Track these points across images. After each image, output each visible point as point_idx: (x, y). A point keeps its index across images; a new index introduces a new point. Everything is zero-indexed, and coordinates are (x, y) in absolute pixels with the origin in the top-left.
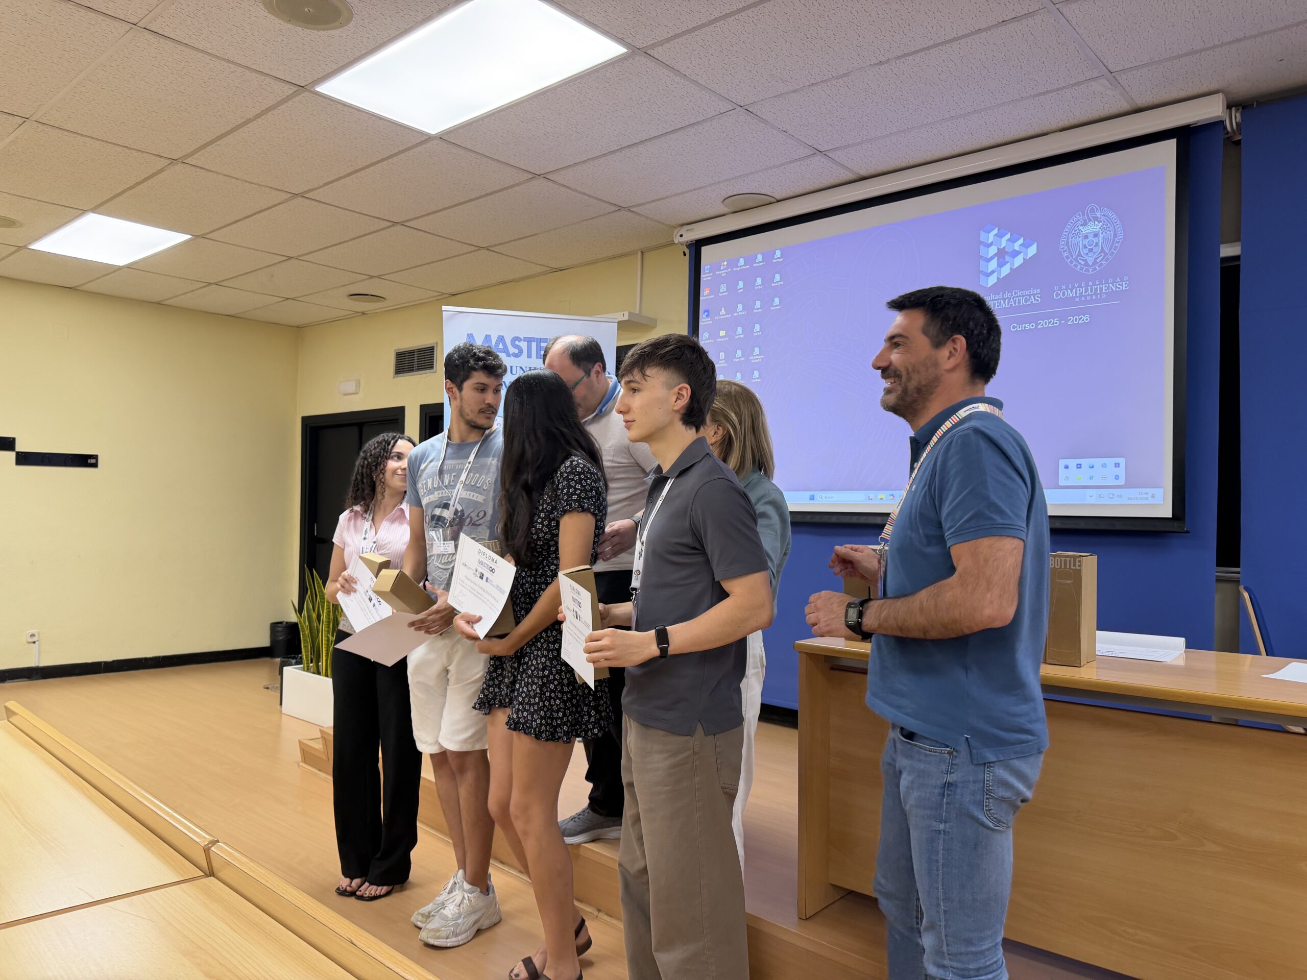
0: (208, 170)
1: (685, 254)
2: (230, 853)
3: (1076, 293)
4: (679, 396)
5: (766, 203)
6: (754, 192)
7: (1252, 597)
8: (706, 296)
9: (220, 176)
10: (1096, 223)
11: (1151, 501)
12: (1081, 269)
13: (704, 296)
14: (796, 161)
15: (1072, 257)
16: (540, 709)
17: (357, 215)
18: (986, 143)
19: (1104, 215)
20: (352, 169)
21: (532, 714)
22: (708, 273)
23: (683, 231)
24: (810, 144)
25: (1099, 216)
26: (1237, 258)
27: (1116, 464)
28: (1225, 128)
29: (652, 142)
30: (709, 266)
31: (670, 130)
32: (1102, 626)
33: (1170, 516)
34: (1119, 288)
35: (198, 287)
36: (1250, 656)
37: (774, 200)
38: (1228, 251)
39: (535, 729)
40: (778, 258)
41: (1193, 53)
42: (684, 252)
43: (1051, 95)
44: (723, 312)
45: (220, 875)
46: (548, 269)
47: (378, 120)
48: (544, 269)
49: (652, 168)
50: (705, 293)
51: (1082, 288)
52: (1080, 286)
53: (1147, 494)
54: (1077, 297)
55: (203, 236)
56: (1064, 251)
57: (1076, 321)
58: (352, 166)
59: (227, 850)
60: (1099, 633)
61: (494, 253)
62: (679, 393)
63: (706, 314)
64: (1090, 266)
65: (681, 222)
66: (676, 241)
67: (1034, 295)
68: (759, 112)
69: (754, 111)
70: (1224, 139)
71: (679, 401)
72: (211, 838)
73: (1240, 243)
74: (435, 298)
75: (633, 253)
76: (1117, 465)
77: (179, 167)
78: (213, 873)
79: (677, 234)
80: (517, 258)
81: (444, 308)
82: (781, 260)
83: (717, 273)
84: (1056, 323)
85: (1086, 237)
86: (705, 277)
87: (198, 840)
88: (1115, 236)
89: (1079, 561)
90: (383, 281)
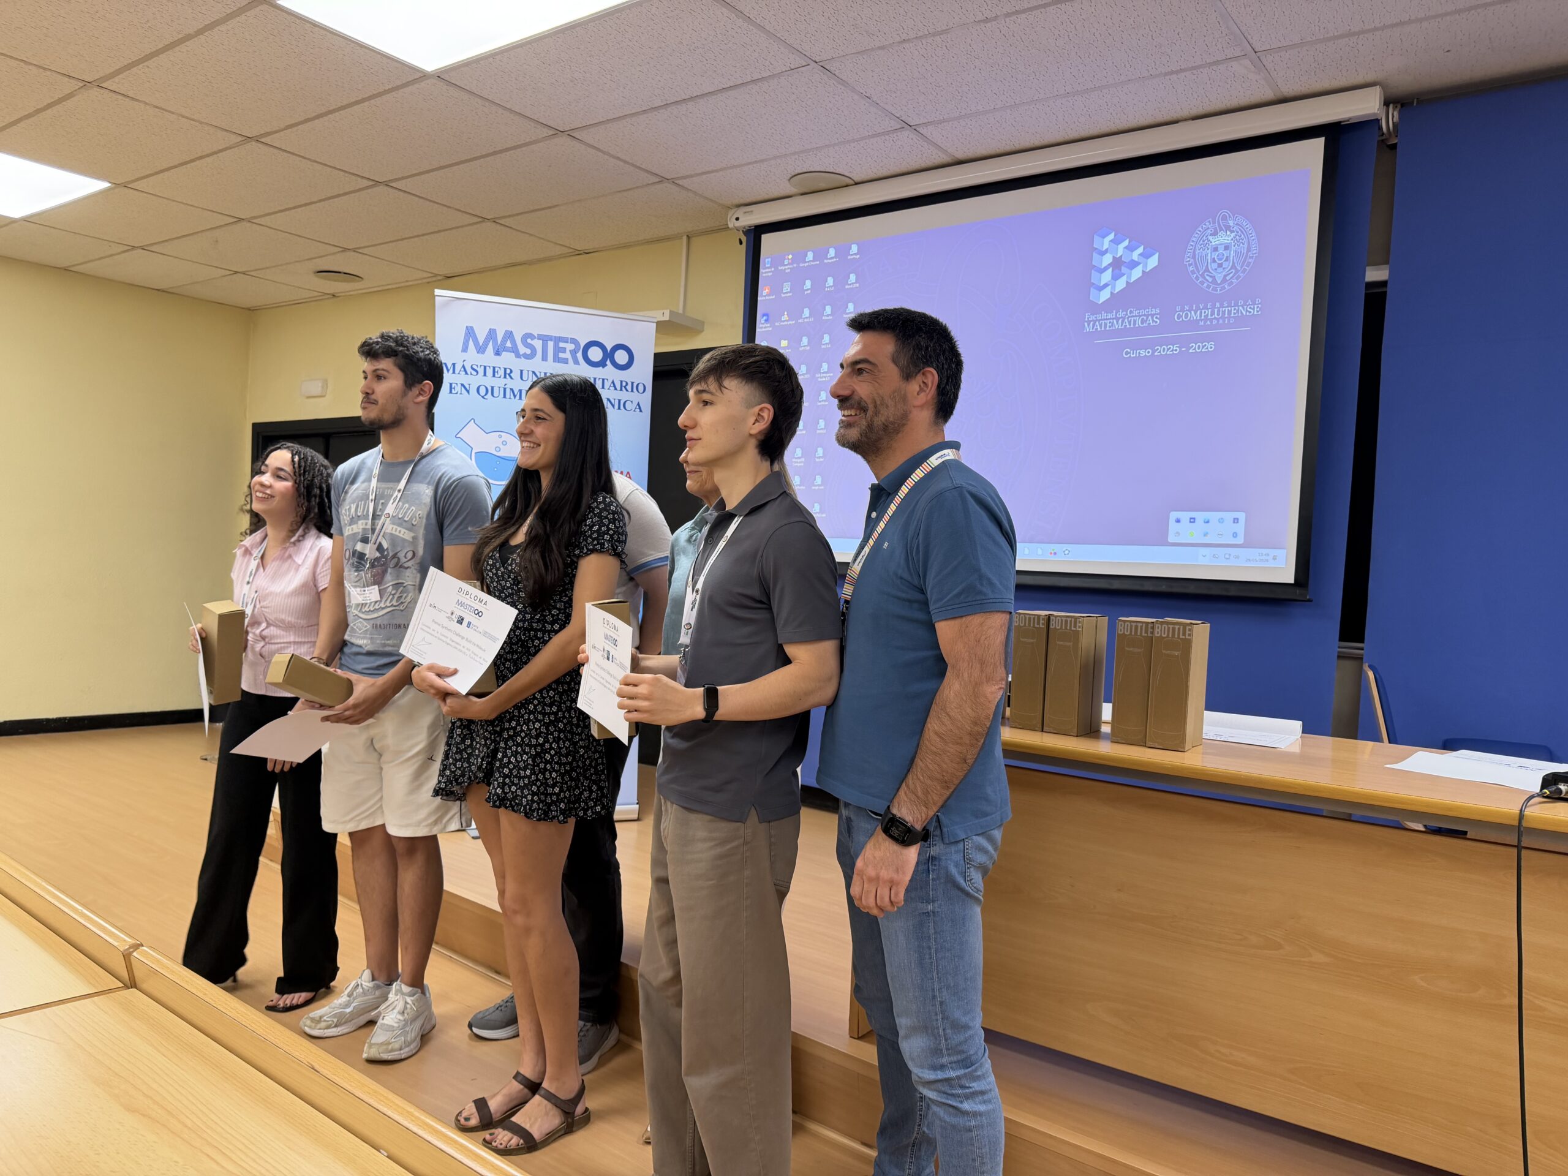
0: (133, 99)
1: (741, 243)
2: (158, 960)
3: (1201, 316)
4: (759, 418)
5: (841, 185)
6: (827, 170)
7: (1377, 676)
8: (765, 296)
9: (148, 107)
10: (1228, 233)
11: (1272, 564)
12: (1208, 287)
13: (762, 296)
14: (879, 135)
15: (1199, 272)
16: (533, 783)
17: (329, 169)
18: (1105, 129)
19: (1237, 224)
20: (323, 110)
21: (522, 789)
22: (768, 268)
23: (739, 213)
24: (898, 116)
25: (1231, 224)
26: (1384, 284)
27: (1234, 519)
28: (1380, 128)
29: (705, 99)
30: (770, 260)
31: (728, 86)
32: (1210, 707)
33: (1292, 582)
34: (1250, 312)
35: (119, 251)
36: (1371, 743)
37: (853, 182)
38: (1374, 274)
39: (525, 807)
40: (854, 254)
41: (1350, 34)
42: (740, 240)
43: (1183, 74)
44: (785, 317)
45: (144, 986)
46: (571, 250)
47: (358, 48)
48: (566, 250)
49: (704, 132)
50: (765, 292)
51: (1208, 309)
52: (1206, 308)
53: (1268, 555)
54: (1202, 320)
55: (125, 185)
56: (1190, 265)
57: (1199, 349)
58: (323, 105)
59: (153, 956)
60: (1207, 714)
61: (503, 228)
62: (759, 414)
63: (765, 318)
64: (1219, 284)
65: (737, 201)
66: (731, 225)
67: (1152, 315)
68: (837, 71)
69: (832, 69)
70: (1378, 141)
71: (757, 424)
72: (132, 941)
73: (1387, 266)
74: (425, 281)
75: (676, 237)
76: (1236, 521)
77: (95, 92)
78: (135, 983)
79: (732, 214)
80: (531, 235)
81: (437, 292)
82: (858, 256)
83: (780, 268)
84: (1176, 350)
85: (1216, 249)
86: (765, 273)
87: (116, 944)
88: (1249, 250)
89: (1190, 630)
90: (360, 255)
